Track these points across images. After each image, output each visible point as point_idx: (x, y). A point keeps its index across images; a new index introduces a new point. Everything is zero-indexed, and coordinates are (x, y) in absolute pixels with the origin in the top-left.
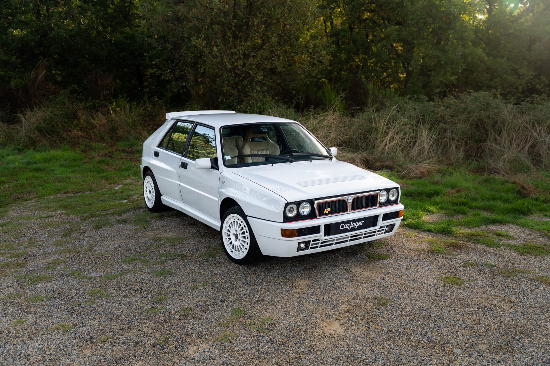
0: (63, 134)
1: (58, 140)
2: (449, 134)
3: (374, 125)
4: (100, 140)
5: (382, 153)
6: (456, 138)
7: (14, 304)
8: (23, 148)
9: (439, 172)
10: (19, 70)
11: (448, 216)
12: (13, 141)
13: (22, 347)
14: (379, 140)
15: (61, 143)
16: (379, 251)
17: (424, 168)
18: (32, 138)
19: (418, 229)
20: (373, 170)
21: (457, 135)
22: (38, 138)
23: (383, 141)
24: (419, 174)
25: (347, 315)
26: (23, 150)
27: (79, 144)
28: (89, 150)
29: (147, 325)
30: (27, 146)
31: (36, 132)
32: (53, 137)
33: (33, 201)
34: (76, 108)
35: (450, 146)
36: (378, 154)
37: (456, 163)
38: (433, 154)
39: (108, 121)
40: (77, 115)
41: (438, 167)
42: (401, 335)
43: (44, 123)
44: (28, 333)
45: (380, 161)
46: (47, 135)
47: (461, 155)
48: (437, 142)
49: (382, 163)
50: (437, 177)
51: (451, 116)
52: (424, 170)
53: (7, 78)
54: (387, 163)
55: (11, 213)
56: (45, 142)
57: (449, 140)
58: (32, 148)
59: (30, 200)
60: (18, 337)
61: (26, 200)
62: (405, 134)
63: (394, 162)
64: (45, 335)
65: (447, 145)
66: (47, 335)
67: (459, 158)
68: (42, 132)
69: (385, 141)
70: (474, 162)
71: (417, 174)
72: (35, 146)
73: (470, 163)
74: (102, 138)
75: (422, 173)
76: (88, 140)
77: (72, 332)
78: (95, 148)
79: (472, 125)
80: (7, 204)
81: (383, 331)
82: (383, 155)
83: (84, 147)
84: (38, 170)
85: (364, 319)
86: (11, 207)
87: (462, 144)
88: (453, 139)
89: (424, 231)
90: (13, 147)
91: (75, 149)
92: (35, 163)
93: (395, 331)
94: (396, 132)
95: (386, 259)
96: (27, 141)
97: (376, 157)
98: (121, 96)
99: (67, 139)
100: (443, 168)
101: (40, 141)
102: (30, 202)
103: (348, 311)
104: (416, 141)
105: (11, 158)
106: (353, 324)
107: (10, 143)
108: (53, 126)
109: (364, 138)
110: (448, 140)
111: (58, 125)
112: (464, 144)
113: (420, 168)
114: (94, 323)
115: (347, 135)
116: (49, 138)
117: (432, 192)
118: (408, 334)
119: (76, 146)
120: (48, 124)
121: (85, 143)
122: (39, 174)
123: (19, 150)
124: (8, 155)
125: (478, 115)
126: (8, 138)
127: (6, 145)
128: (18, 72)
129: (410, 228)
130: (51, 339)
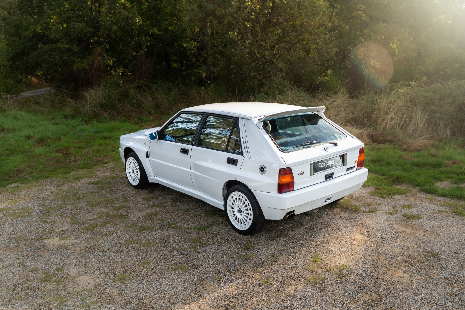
0: (119, 108)
1: (115, 114)
2: (438, 115)
3: (376, 106)
4: (148, 114)
5: (384, 129)
6: (445, 118)
7: (134, 249)
8: (89, 119)
9: (433, 146)
10: (78, 56)
11: (455, 183)
12: (80, 114)
13: (156, 283)
14: (381, 119)
15: (118, 116)
16: (411, 212)
17: (421, 143)
18: (95, 112)
19: (435, 194)
20: (377, 143)
21: (445, 116)
22: (100, 112)
23: (384, 120)
24: (418, 148)
25: (406, 264)
26: (89, 121)
27: (132, 117)
28: (141, 122)
29: (247, 268)
30: (91, 118)
31: (98, 107)
32: (112, 111)
33: (111, 163)
34: (128, 87)
35: (439, 124)
36: (381, 130)
37: (445, 139)
38: (425, 131)
39: (152, 99)
40: (128, 93)
41: (431, 142)
42: (458, 282)
43: (105, 100)
44: (155, 272)
45: (383, 136)
46: (107, 109)
47: (448, 132)
48: (428, 122)
49: (385, 138)
50: (433, 151)
51: (438, 100)
52: (421, 145)
53: (69, 62)
54: (389, 138)
55: (98, 173)
56: (105, 115)
57: (439, 120)
58: (95, 120)
59: (109, 162)
60: (149, 275)
61: (106, 163)
62: (403, 114)
63: (395, 137)
64: (170, 274)
65: (437, 124)
66: (171, 274)
67: (447, 135)
68: (103, 107)
69: (386, 120)
70: (460, 138)
71: (416, 148)
72: (97, 118)
73: (457, 139)
74: (150, 113)
75: (420, 146)
76: (139, 114)
77: (190, 272)
78: (146, 121)
79: (456, 107)
80: (93, 166)
81: (441, 279)
82: (385, 132)
83: (136, 120)
84: (105, 138)
85: (421, 268)
86: (96, 168)
87: (449, 123)
88: (442, 119)
89: (440, 196)
90: (81, 119)
91: (129, 121)
92: (101, 132)
93: (451, 278)
94: (395, 112)
95: (420, 218)
96: (91, 114)
97: (379, 133)
98: (160, 78)
99: (122, 113)
100: (435, 143)
101: (101, 114)
102: (109, 164)
103: (406, 261)
104: (411, 121)
105: (81, 127)
106: (414, 272)
107: (78, 115)
108: (112, 103)
109: (368, 117)
110: (437, 120)
111: (115, 102)
112: (450, 123)
113: (418, 142)
114: (204, 266)
115: (353, 113)
116: (109, 112)
117: (435, 163)
118: (462, 281)
119: (130, 119)
120: (107, 101)
121: (137, 116)
122: (107, 141)
123: (85, 121)
124: (78, 125)
125: (462, 99)
126: (76, 111)
127: (74, 117)
128: (78, 57)
129: (428, 193)
130: (176, 278)
